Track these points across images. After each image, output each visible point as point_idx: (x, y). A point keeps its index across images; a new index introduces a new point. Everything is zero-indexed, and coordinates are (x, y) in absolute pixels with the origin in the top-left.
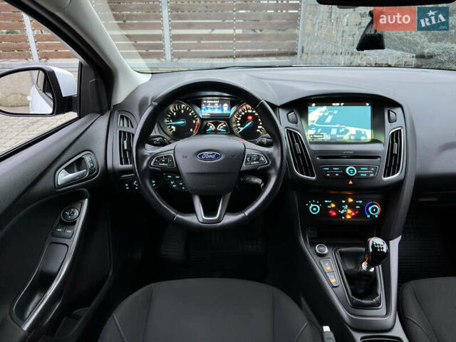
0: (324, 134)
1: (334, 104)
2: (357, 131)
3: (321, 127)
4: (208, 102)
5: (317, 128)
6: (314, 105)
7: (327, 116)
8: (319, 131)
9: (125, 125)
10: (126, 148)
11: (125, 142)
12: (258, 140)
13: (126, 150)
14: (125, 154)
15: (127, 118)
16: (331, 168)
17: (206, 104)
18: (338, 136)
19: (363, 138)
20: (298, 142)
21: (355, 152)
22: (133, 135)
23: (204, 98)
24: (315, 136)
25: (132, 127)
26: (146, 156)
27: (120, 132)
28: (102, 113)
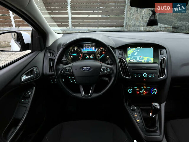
0: (134, 60)
1: (138, 47)
2: (147, 59)
3: (133, 57)
4: (86, 46)
5: (131, 57)
6: (130, 48)
7: (135, 52)
8: (132, 59)
9: (51, 56)
10: (51, 65)
11: (51, 63)
12: (107, 62)
13: (52, 66)
14: (51, 68)
15: (52, 53)
16: (137, 74)
17: (86, 47)
18: (140, 61)
19: (150, 61)
20: (123, 63)
21: (146, 67)
22: (55, 60)
23: (85, 45)
24: (130, 60)
25: (54, 57)
26: (60, 69)
27: (49, 59)
28: (41, 51)
